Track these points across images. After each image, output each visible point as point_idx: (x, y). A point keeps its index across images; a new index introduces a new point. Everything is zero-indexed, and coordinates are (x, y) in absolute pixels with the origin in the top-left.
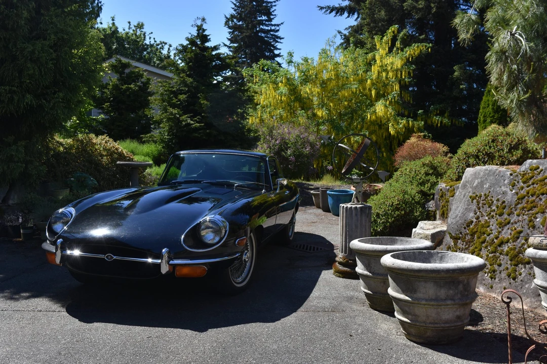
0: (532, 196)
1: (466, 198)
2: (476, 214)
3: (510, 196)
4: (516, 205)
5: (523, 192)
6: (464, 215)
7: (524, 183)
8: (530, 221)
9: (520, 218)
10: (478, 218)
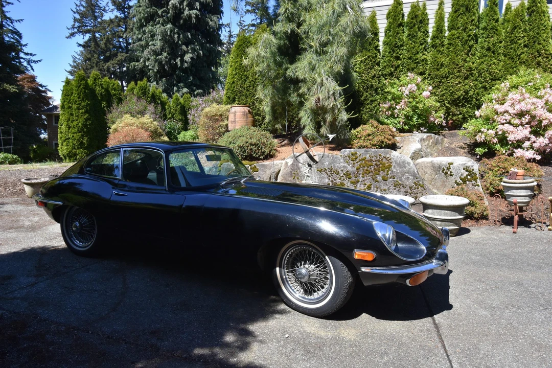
0: (364, 167)
1: (314, 171)
2: (329, 179)
3: (349, 168)
4: (358, 172)
5: (357, 165)
6: (321, 181)
7: (353, 161)
8: (373, 179)
9: (365, 178)
10: (332, 181)
